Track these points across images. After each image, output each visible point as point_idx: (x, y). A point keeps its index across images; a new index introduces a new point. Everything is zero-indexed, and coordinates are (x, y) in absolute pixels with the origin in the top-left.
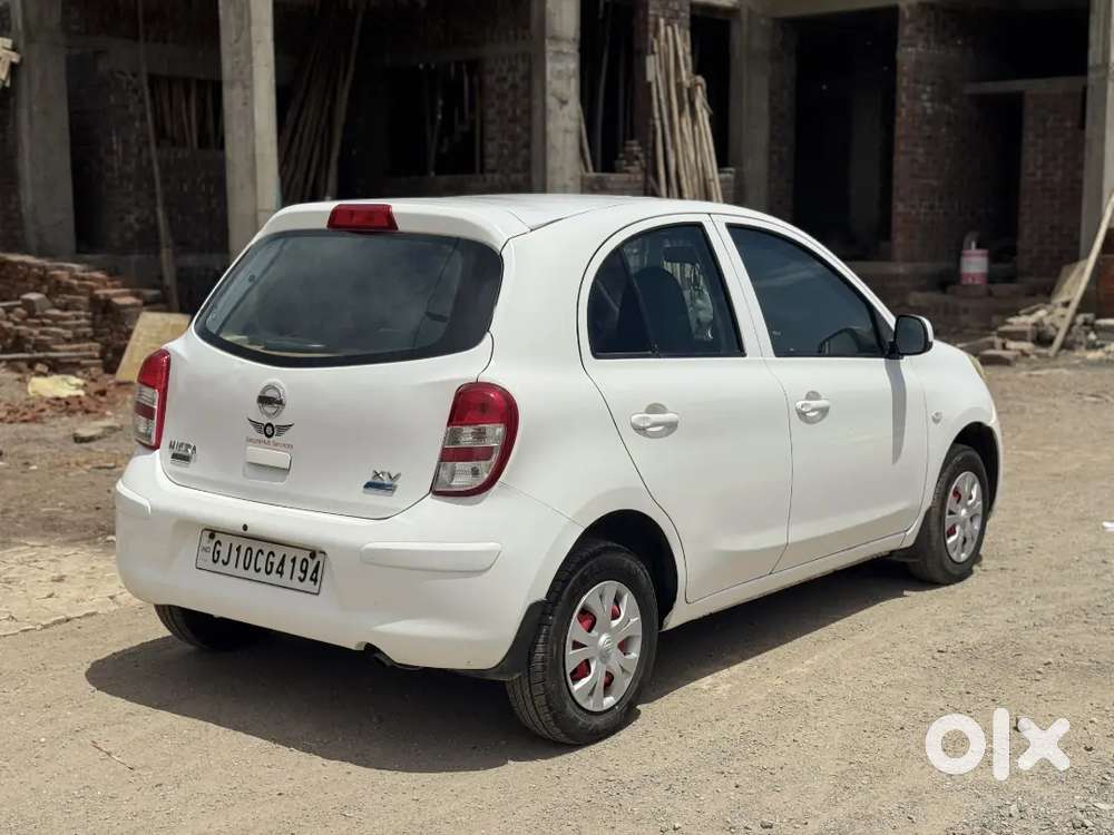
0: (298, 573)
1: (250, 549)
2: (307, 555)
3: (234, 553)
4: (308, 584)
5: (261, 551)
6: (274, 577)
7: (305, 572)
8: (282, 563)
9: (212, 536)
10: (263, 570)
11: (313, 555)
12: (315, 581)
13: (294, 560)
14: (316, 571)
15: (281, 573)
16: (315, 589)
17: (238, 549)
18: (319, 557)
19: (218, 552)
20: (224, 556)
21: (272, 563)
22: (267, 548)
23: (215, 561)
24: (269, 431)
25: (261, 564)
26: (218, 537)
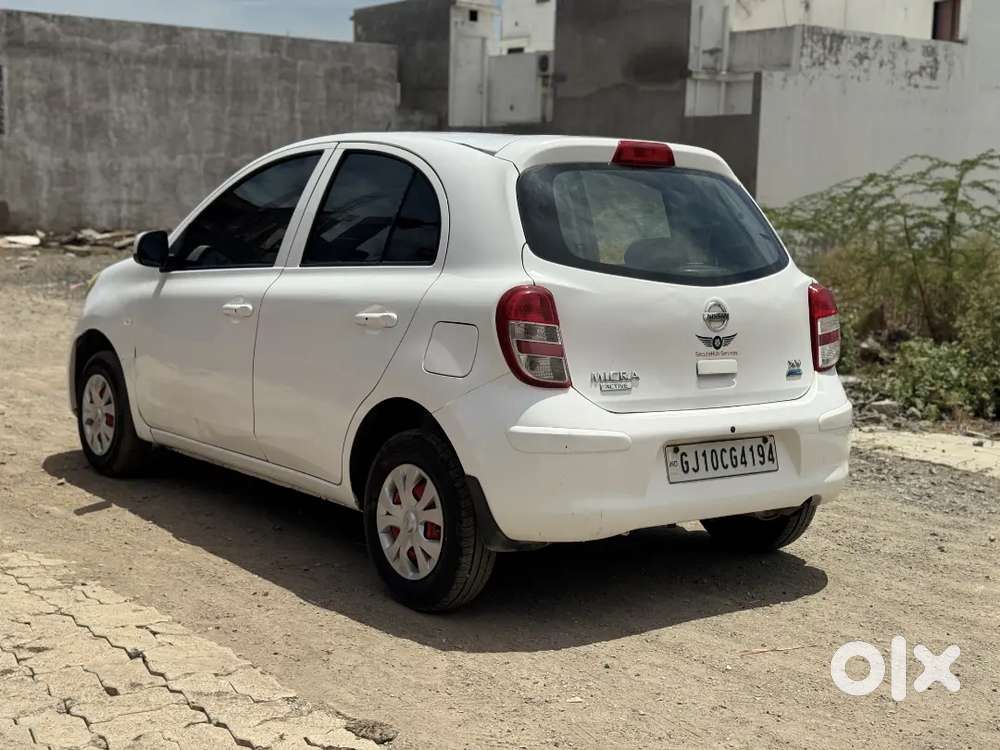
0: (758, 459)
1: (713, 451)
2: (760, 441)
3: (701, 459)
4: (768, 465)
5: (724, 450)
6: (741, 468)
7: (763, 456)
8: (743, 455)
9: (676, 450)
10: (730, 466)
11: (765, 440)
12: (772, 460)
13: (751, 449)
14: (771, 451)
15: (745, 463)
16: (774, 467)
17: (704, 454)
18: (770, 440)
19: (687, 463)
20: (692, 464)
21: (736, 457)
22: (728, 446)
23: (686, 472)
24: (716, 343)
25: (727, 460)
26: (682, 449)
